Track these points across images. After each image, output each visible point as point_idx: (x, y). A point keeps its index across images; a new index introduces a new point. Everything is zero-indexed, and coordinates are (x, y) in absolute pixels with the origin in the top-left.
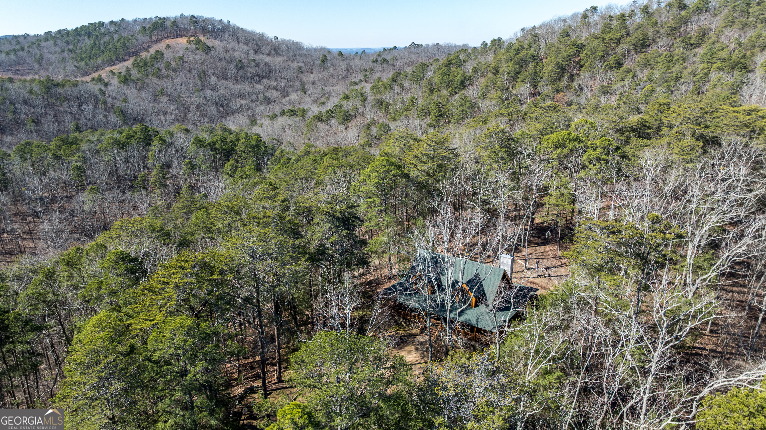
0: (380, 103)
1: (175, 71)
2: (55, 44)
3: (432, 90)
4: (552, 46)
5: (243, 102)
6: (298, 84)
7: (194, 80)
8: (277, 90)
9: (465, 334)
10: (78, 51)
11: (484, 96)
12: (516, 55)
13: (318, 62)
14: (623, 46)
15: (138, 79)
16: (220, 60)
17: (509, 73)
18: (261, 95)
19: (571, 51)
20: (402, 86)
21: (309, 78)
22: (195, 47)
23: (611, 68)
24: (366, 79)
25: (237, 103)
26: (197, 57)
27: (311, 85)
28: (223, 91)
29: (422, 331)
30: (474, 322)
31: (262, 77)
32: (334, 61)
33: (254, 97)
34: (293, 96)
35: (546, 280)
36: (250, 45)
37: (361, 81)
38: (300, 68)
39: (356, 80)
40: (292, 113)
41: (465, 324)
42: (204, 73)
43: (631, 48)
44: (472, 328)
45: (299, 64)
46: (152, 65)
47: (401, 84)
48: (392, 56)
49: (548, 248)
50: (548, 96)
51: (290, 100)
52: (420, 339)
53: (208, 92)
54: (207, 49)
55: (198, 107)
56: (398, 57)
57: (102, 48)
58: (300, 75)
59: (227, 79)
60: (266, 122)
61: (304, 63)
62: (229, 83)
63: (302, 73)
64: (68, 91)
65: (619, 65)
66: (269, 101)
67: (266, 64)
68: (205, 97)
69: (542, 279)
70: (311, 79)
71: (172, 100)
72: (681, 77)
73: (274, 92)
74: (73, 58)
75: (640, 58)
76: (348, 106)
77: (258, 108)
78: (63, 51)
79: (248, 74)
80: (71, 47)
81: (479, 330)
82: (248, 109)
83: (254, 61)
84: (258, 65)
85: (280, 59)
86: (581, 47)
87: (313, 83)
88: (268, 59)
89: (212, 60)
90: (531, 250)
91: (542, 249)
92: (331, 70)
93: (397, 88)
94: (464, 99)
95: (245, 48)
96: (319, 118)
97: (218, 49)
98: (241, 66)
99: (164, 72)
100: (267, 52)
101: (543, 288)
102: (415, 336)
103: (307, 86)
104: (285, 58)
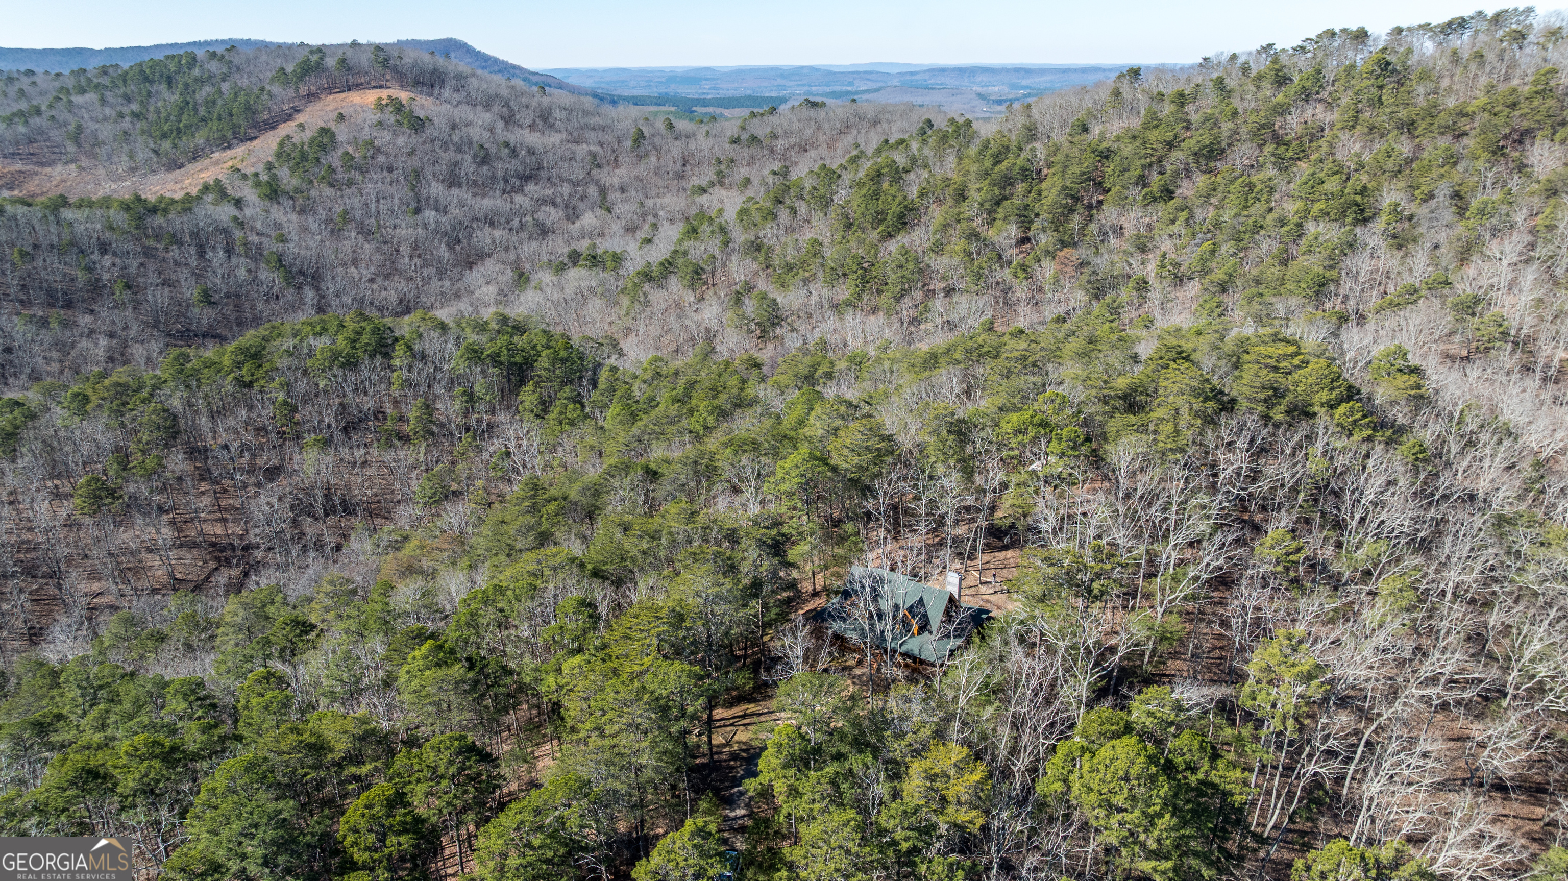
0: (756, 247)
1: (363, 171)
2: (103, 101)
3: (849, 226)
4: (1057, 148)
5: (497, 233)
6: (593, 191)
7: (400, 193)
8: (554, 204)
9: (907, 666)
10: (152, 116)
11: (938, 248)
12: (995, 164)
13: (628, 143)
14: (1177, 155)
15: (298, 191)
16: (445, 145)
17: (981, 205)
18: (528, 218)
19: (1089, 161)
20: (794, 211)
21: (612, 177)
22: (393, 120)
23: (1155, 199)
24: (721, 180)
25: (484, 236)
26: (401, 141)
27: (618, 194)
28: (455, 212)
29: (860, 663)
30: (916, 652)
31: (526, 178)
32: (657, 140)
33: (516, 223)
34: (589, 220)
35: (1004, 596)
36: (496, 108)
37: (712, 184)
38: (594, 156)
39: (704, 183)
40: (594, 261)
41: (905, 655)
42: (418, 174)
43: (1191, 160)
44: (915, 659)
45: (592, 148)
46: (318, 159)
47: (791, 208)
48: (768, 130)
49: (1009, 553)
50: (1047, 252)
51: (583, 229)
52: (857, 671)
53: (430, 215)
54: (418, 124)
55: (415, 246)
56: (780, 132)
57: (202, 111)
58: (595, 172)
59: (460, 186)
60: (546, 277)
61: (601, 144)
62: (465, 194)
63: (599, 166)
64: (176, 222)
65: (1168, 194)
66: (543, 231)
67: (531, 152)
68: (425, 226)
69: (999, 595)
70: (616, 181)
71: (366, 232)
72: (1261, 227)
73: (552, 210)
74: (143, 132)
75: (1201, 180)
76: (697, 250)
77: (525, 247)
78: (121, 116)
79: (500, 174)
80: (135, 107)
81: (922, 662)
82: (507, 249)
83: (507, 145)
84: (514, 153)
85: (555, 139)
86: (1106, 155)
87: (623, 190)
88: (533, 139)
89: (428, 147)
90: (987, 557)
91: (1001, 555)
92: (653, 159)
93: (784, 215)
94: (905, 252)
95: (488, 116)
96: (646, 276)
97: (439, 121)
98: (484, 159)
99: (341, 175)
100: (528, 122)
101: (999, 608)
102: (850, 668)
103: (613, 196)
104: (564, 135)
